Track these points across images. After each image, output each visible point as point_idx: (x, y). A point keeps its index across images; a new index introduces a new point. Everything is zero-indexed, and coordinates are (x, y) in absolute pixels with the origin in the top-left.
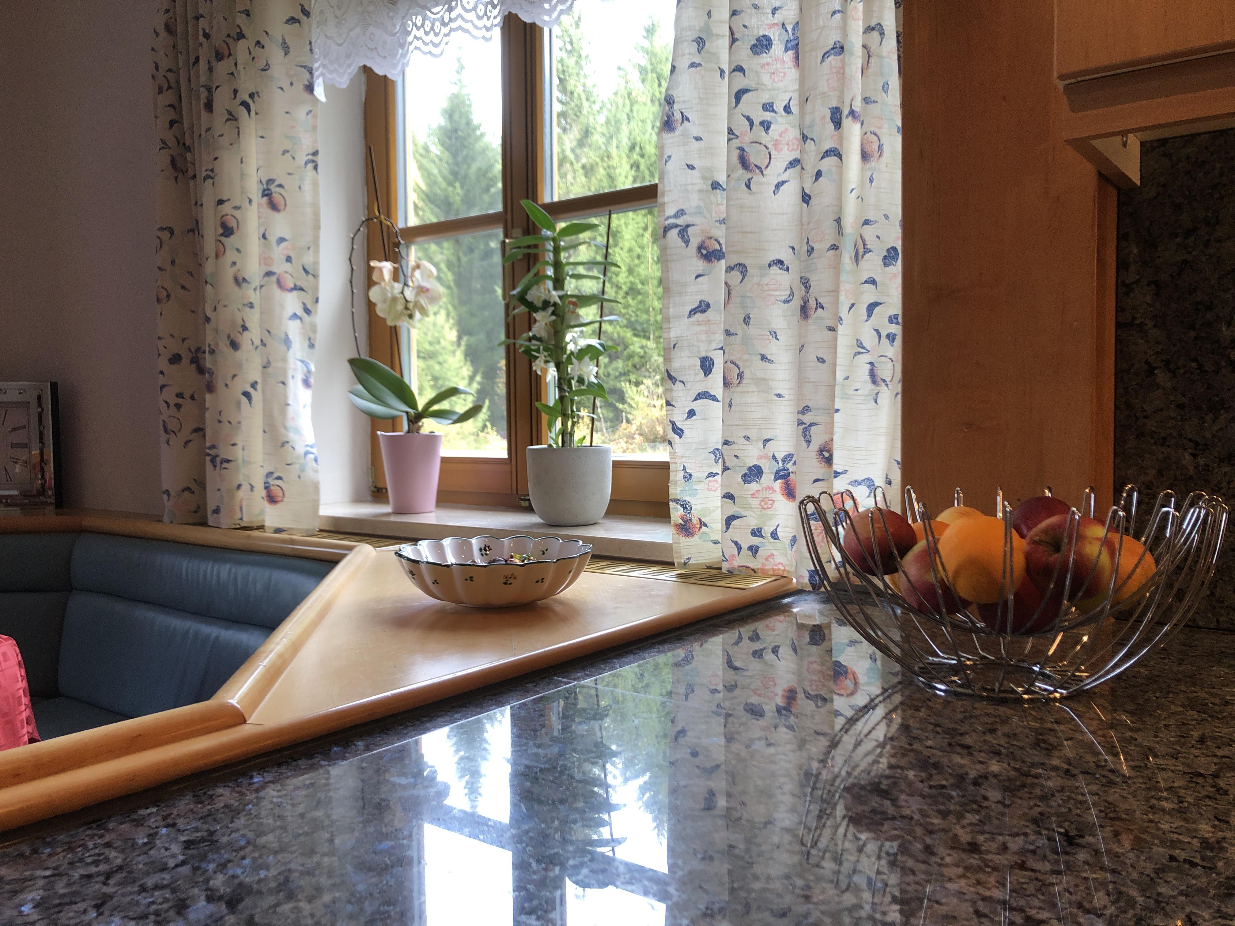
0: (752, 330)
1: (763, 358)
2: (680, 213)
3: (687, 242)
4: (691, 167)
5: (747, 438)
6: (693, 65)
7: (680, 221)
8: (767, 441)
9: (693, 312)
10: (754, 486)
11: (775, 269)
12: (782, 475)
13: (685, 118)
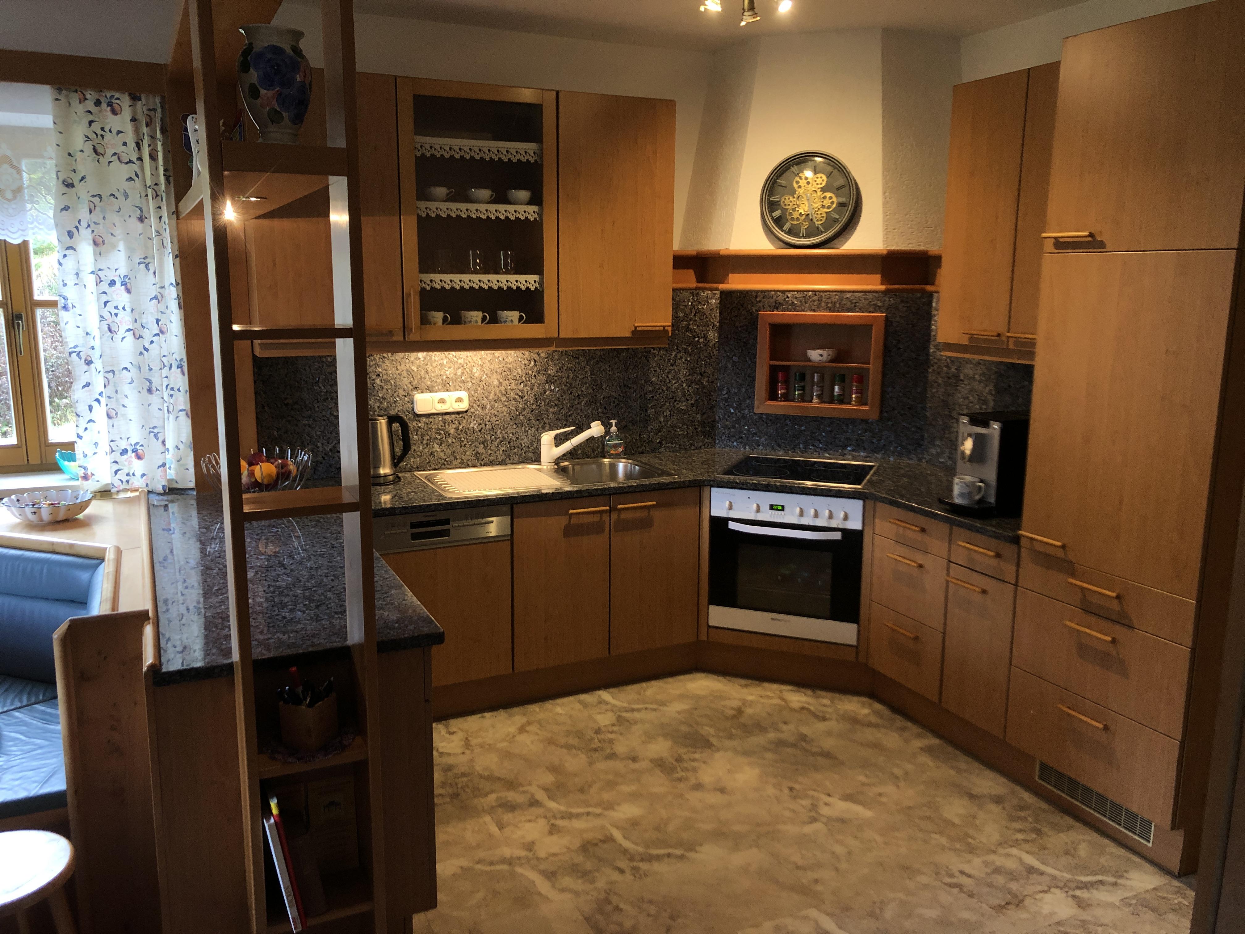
0: (119, 396)
1: (123, 406)
2: (76, 346)
3: (80, 359)
4: (78, 327)
5: (121, 438)
6: (76, 284)
7: (77, 350)
8: (128, 438)
9: (84, 387)
10: (125, 457)
11: (124, 371)
12: (135, 451)
13: (74, 307)
